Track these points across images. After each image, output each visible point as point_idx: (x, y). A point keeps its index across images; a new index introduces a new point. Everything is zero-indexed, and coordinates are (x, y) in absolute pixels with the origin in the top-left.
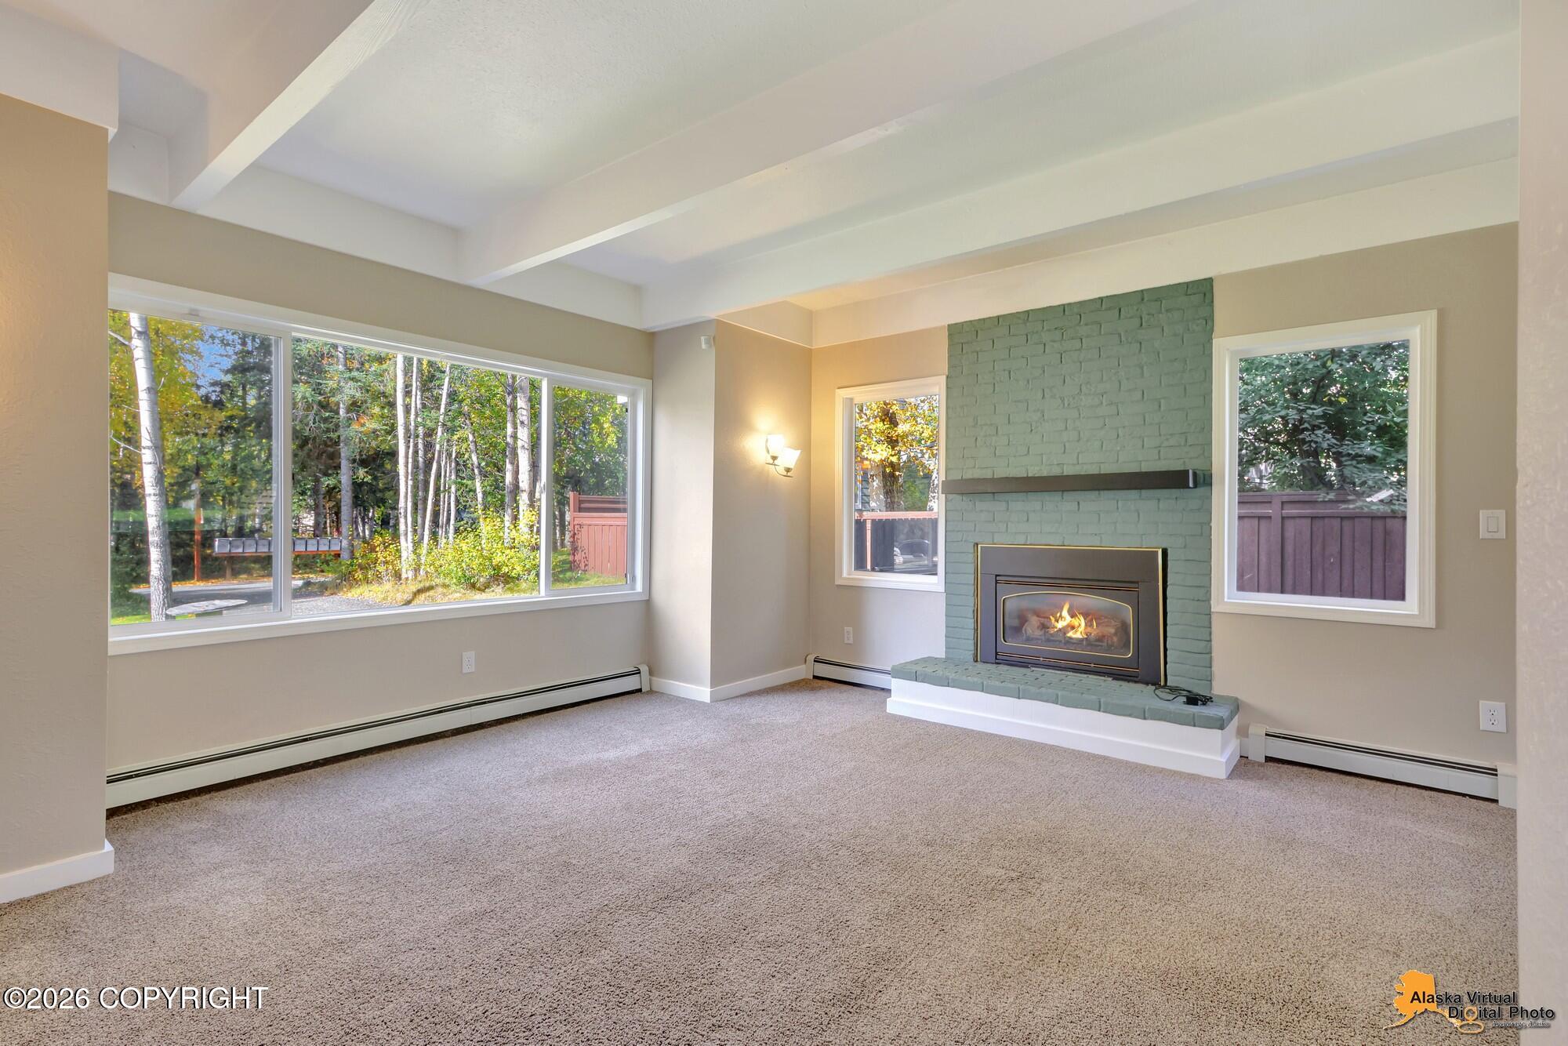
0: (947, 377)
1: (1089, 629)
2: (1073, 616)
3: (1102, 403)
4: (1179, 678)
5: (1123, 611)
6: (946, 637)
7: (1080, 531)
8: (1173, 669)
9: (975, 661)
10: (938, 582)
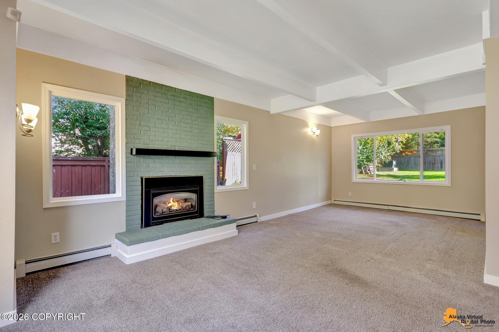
0: (126, 99)
1: (179, 207)
2: (173, 202)
3: (187, 127)
4: (208, 213)
5: (194, 196)
6: (126, 221)
7: (181, 171)
8: (206, 211)
9: (141, 228)
10: (121, 196)
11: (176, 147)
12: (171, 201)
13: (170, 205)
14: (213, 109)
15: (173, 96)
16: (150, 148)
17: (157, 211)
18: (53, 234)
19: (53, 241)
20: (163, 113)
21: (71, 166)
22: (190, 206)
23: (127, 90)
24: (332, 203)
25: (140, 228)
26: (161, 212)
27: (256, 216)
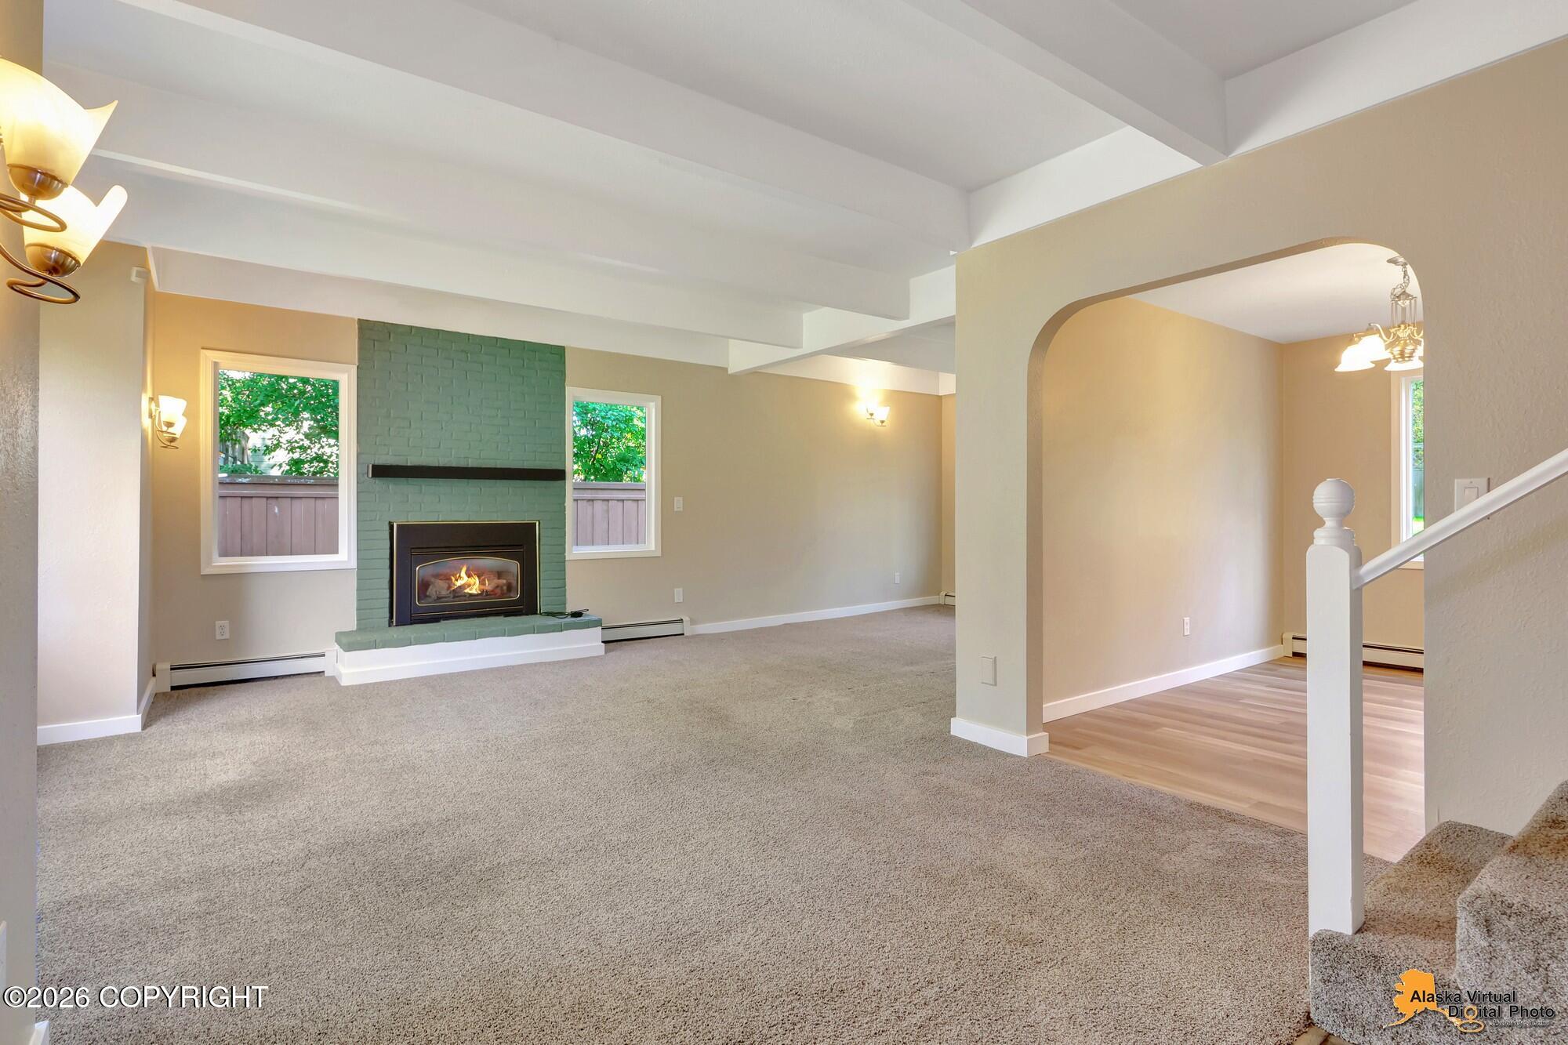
0: (358, 367)
1: (483, 587)
2: (469, 576)
3: (497, 415)
4: (549, 606)
5: (514, 566)
6: (358, 610)
7: (482, 510)
8: (544, 601)
9: (390, 626)
10: (346, 559)
11: (470, 460)
12: (463, 574)
13: (459, 583)
14: (563, 373)
15: (462, 351)
16: (409, 464)
17: (428, 594)
18: (218, 623)
19: (218, 637)
20: (439, 389)
21: (240, 499)
22: (505, 588)
23: (360, 349)
24: (942, 602)
25: (387, 626)
26: (434, 596)
27: (681, 621)
